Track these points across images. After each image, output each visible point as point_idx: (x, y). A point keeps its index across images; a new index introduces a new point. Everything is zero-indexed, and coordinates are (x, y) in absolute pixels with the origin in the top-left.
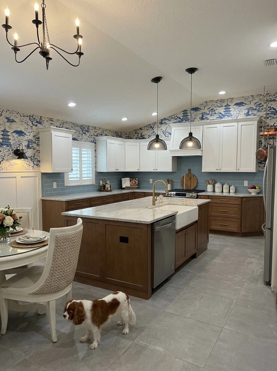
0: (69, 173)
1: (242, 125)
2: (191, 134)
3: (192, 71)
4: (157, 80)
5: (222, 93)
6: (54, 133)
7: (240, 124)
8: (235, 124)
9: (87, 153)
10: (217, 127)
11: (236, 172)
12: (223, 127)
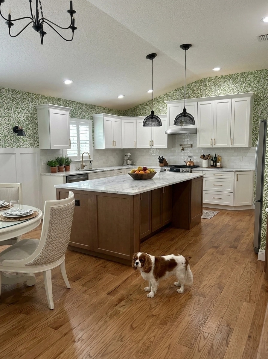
0: (68, 150)
1: (235, 101)
2: (185, 110)
3: (186, 47)
4: (152, 56)
5: (217, 69)
6: (52, 111)
7: (234, 100)
8: (229, 100)
9: (85, 130)
10: (211, 104)
11: (229, 147)
12: (217, 103)
